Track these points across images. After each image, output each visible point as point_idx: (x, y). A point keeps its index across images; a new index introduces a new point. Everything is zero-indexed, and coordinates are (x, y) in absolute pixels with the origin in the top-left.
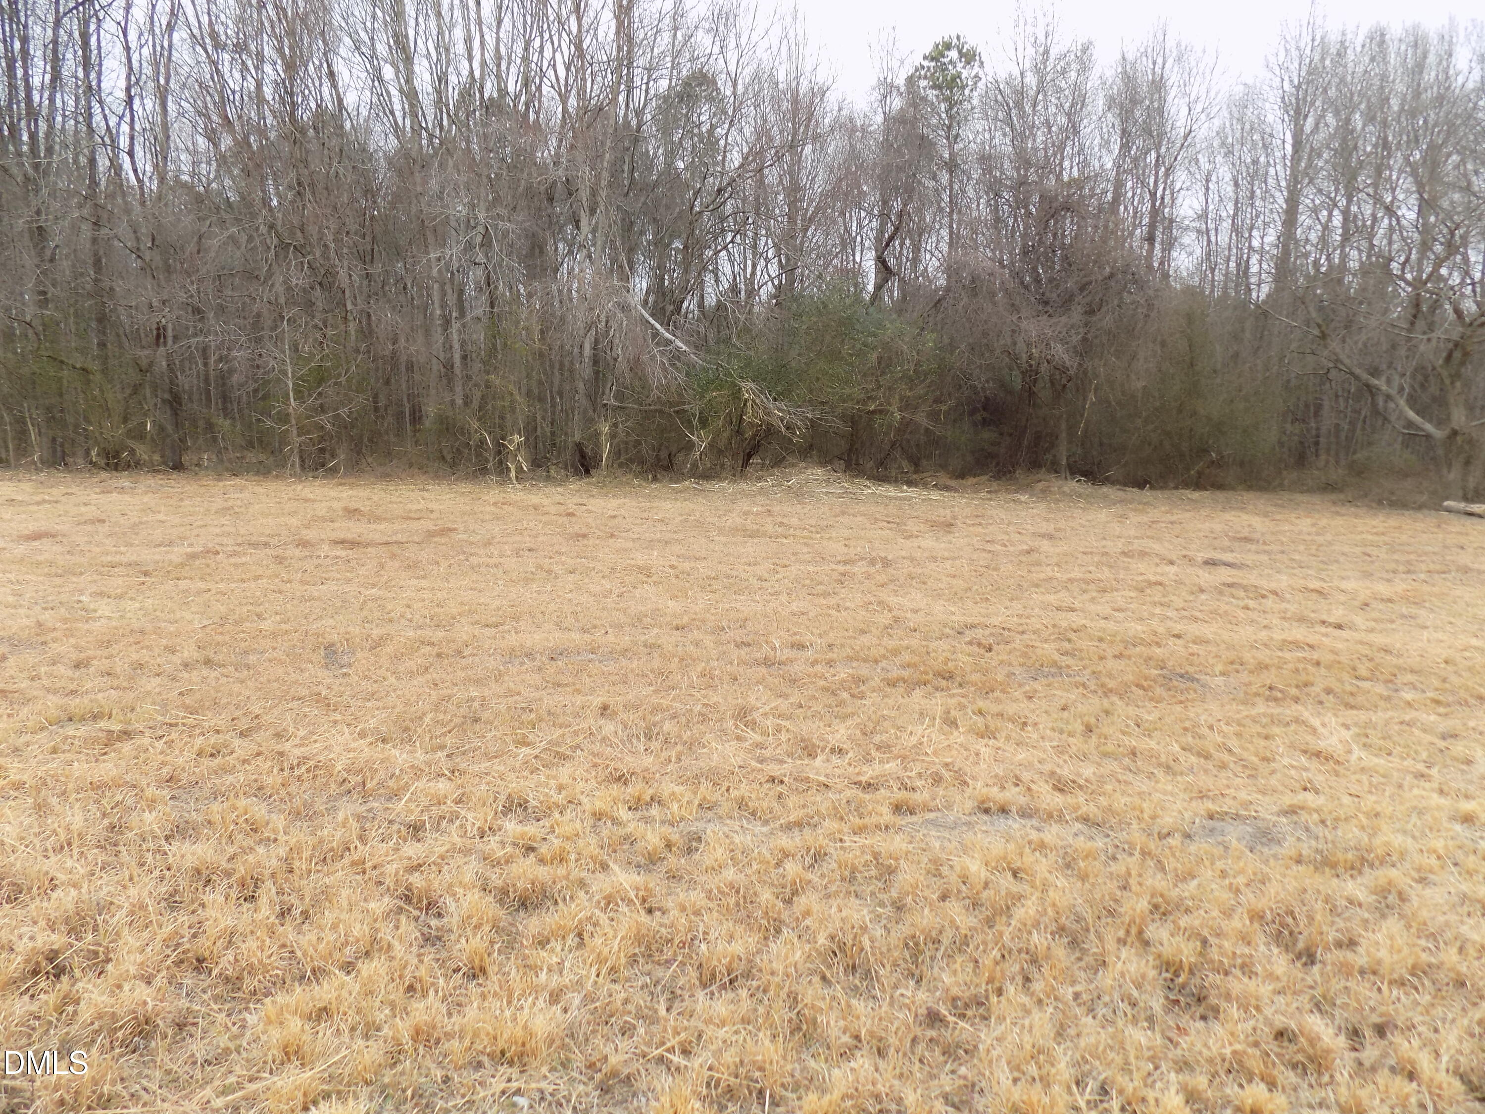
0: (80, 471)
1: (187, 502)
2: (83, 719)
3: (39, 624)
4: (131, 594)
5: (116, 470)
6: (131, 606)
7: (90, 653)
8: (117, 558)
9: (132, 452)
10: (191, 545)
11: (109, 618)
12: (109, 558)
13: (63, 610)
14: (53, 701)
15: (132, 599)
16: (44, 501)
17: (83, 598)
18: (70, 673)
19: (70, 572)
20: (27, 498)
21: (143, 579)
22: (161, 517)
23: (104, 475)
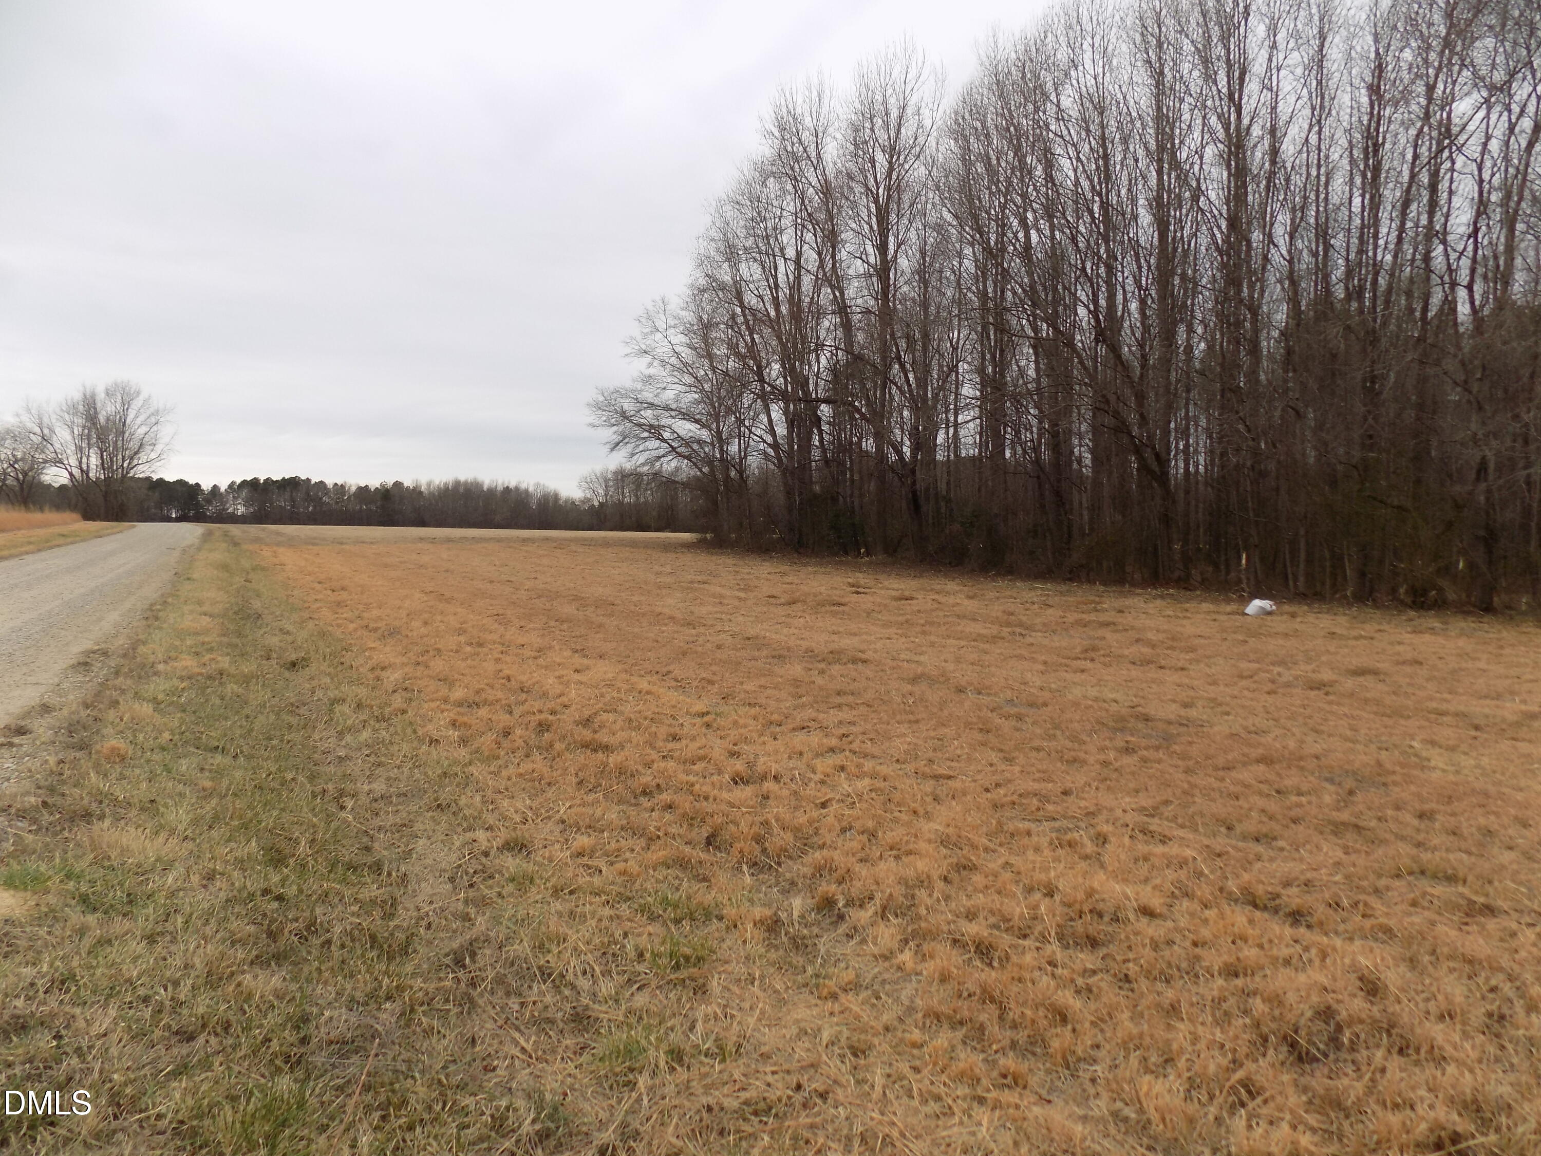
0: (1388, 607)
1: (1507, 651)
2: (1435, 877)
3: (1379, 764)
4: (1464, 747)
5: (1422, 608)
6: (1467, 762)
7: (1433, 805)
8: (1444, 707)
9: (1440, 590)
10: (1524, 702)
11: (1444, 771)
12: (1434, 705)
13: (1396, 753)
14: (1405, 849)
15: (1466, 754)
16: (1361, 637)
17: (1415, 744)
18: (1416, 822)
19: (1398, 713)
20: (1345, 632)
21: (1473, 733)
22: (1482, 665)
23: (1412, 613)
